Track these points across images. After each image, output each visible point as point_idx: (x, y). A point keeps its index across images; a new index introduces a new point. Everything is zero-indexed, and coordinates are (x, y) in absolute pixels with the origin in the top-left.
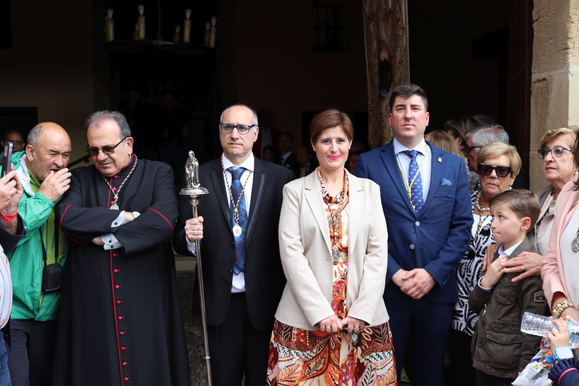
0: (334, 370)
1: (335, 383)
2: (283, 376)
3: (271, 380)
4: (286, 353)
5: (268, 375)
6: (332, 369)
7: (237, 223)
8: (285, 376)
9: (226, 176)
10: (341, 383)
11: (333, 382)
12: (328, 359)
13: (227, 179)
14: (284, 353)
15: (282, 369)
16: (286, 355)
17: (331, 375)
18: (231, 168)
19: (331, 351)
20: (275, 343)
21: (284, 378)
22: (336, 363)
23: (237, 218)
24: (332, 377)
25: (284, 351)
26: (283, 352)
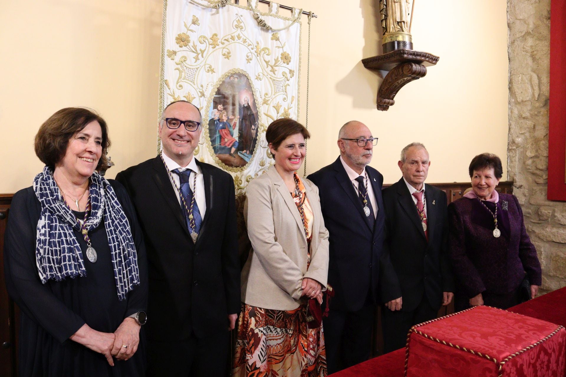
0: (303, 339)
1: (305, 350)
2: (274, 351)
3: (250, 364)
4: (278, 333)
5: (248, 360)
6: (302, 339)
7: (193, 230)
8: (276, 351)
9: (172, 178)
10: (309, 350)
11: (304, 350)
12: (299, 330)
13: (174, 182)
14: (277, 333)
15: (274, 346)
16: (278, 335)
17: (302, 344)
18: (177, 169)
19: (300, 324)
20: (257, 329)
21: (275, 353)
22: (304, 333)
23: (193, 225)
24: (302, 345)
25: (277, 331)
26: (275, 333)
